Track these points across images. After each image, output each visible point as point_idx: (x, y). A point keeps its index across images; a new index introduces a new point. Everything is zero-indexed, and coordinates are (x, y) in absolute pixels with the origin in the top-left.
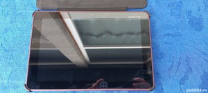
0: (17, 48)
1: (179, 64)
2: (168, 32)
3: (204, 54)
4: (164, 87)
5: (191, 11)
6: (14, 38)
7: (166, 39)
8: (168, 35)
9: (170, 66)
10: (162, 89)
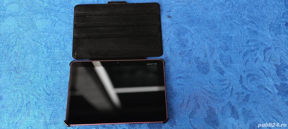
0: (57, 92)
1: (189, 101)
2: (179, 75)
3: (209, 92)
4: (176, 121)
5: (199, 58)
6: (54, 84)
7: (178, 81)
8: (180, 78)
9: (181, 103)
10: (175, 122)
